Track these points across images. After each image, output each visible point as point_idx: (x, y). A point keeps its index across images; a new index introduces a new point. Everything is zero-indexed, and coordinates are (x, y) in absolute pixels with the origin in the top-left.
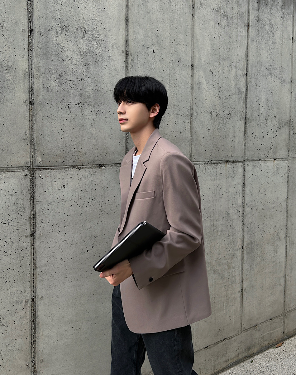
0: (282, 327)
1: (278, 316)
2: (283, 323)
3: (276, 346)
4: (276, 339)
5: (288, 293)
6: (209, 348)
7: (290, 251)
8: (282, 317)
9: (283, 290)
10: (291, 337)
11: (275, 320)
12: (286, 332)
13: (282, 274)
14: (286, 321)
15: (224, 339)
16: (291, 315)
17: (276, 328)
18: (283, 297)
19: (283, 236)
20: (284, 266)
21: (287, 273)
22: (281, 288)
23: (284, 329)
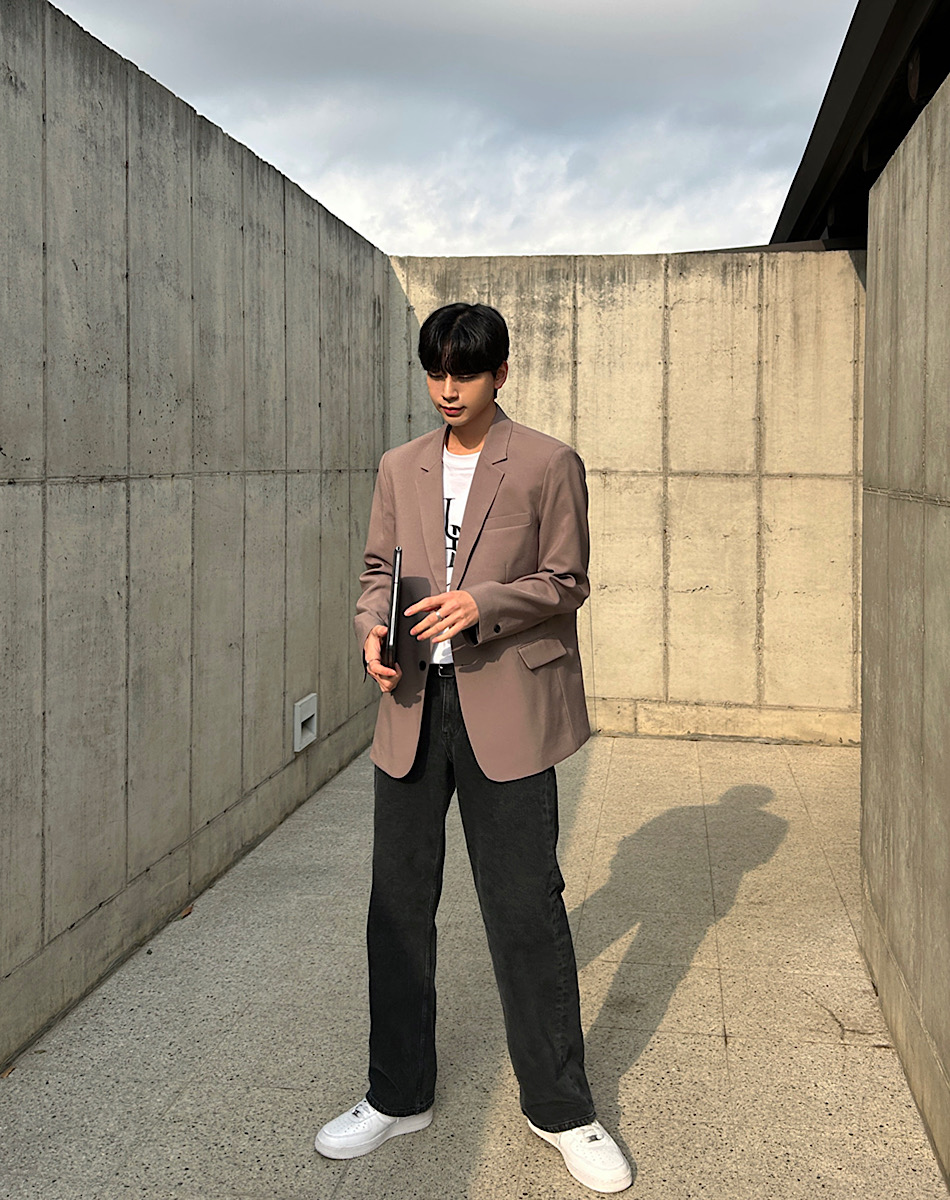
0: (187, 871)
1: (182, 845)
2: (188, 862)
3: (183, 914)
4: (179, 899)
5: (195, 788)
6: (77, 928)
7: (198, 690)
8: (187, 847)
9: (188, 783)
10: (201, 893)
11: (176, 853)
12: (193, 883)
13: (186, 746)
14: (194, 856)
15: (100, 905)
16: (201, 841)
17: (178, 875)
18: (188, 798)
19: (186, 654)
20: (189, 726)
21: (194, 742)
22: (184, 778)
23: (190, 877)
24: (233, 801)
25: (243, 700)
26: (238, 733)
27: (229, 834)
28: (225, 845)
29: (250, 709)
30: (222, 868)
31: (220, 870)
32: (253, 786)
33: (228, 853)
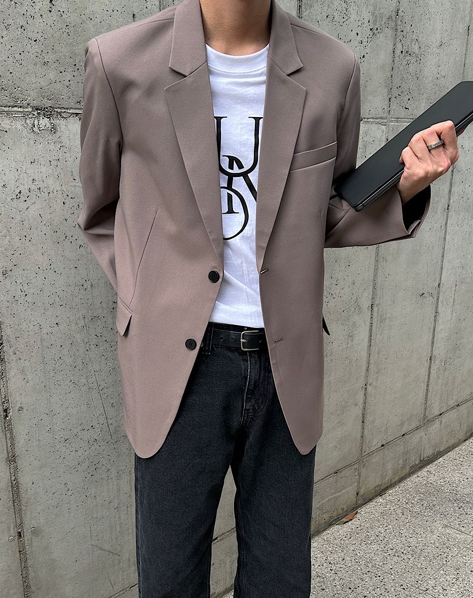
0: (356, 484)
1: (350, 465)
2: (357, 477)
3: (344, 520)
4: (345, 507)
5: (369, 419)
7: (378, 336)
8: (355, 466)
9: (361, 415)
10: (370, 500)
11: (343, 472)
12: (362, 492)
13: (361, 383)
14: (364, 472)
16: (373, 461)
17: (344, 488)
18: (360, 428)
19: (366, 303)
20: (364, 368)
21: (370, 381)
22: (357, 411)
23: (359, 488)
24: (413, 426)
25: (433, 342)
26: (424, 371)
27: (406, 453)
28: (401, 461)
29: (440, 349)
30: (397, 478)
31: (393, 481)
32: (437, 413)
33: (403, 468)
